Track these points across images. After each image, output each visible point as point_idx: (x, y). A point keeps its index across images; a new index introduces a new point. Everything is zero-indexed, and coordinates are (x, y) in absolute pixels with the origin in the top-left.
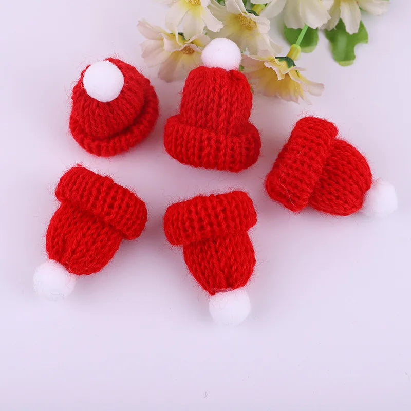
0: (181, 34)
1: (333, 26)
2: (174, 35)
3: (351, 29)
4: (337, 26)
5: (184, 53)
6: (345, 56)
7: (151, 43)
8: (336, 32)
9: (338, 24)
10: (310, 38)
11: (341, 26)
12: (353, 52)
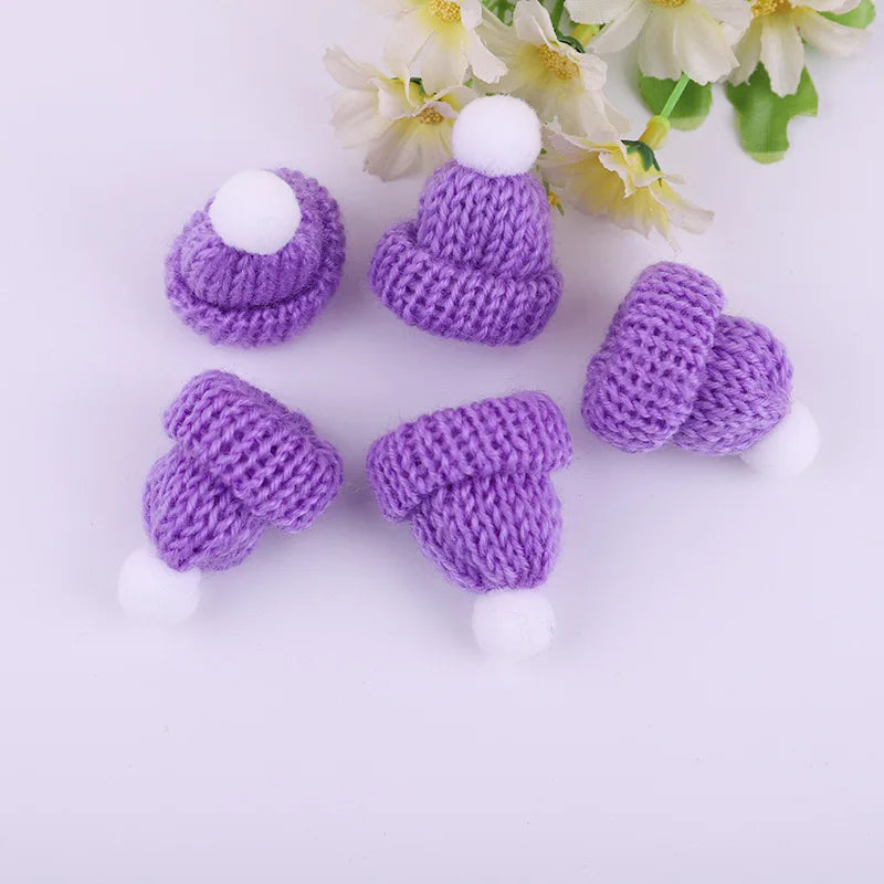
0: (417, 81)
1: (744, 77)
2: (402, 83)
3: (781, 85)
4: (752, 78)
5: (422, 122)
6: (768, 142)
7: (354, 96)
8: (748, 90)
9: (755, 73)
10: (693, 100)
11: (760, 77)
12: (784, 133)
